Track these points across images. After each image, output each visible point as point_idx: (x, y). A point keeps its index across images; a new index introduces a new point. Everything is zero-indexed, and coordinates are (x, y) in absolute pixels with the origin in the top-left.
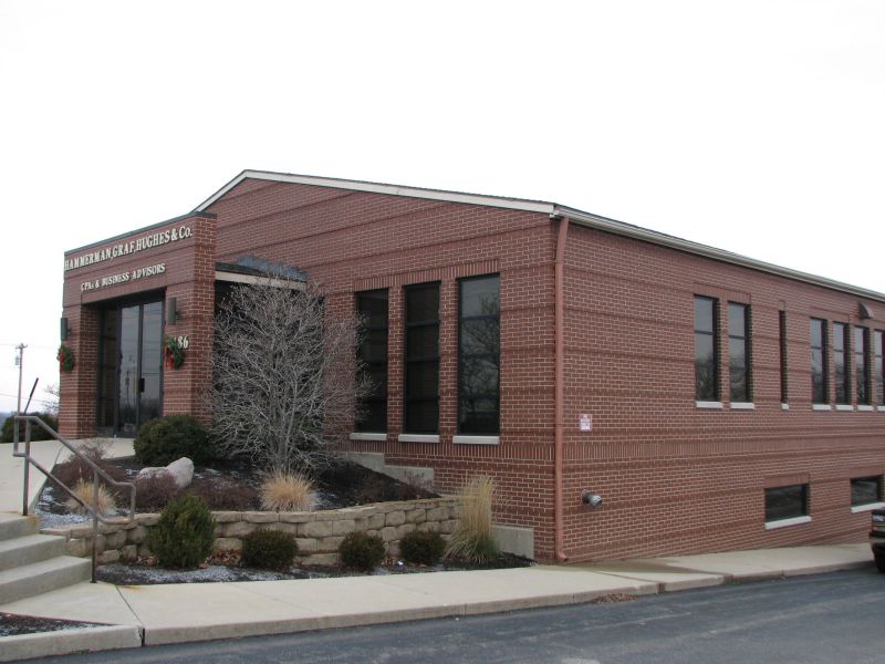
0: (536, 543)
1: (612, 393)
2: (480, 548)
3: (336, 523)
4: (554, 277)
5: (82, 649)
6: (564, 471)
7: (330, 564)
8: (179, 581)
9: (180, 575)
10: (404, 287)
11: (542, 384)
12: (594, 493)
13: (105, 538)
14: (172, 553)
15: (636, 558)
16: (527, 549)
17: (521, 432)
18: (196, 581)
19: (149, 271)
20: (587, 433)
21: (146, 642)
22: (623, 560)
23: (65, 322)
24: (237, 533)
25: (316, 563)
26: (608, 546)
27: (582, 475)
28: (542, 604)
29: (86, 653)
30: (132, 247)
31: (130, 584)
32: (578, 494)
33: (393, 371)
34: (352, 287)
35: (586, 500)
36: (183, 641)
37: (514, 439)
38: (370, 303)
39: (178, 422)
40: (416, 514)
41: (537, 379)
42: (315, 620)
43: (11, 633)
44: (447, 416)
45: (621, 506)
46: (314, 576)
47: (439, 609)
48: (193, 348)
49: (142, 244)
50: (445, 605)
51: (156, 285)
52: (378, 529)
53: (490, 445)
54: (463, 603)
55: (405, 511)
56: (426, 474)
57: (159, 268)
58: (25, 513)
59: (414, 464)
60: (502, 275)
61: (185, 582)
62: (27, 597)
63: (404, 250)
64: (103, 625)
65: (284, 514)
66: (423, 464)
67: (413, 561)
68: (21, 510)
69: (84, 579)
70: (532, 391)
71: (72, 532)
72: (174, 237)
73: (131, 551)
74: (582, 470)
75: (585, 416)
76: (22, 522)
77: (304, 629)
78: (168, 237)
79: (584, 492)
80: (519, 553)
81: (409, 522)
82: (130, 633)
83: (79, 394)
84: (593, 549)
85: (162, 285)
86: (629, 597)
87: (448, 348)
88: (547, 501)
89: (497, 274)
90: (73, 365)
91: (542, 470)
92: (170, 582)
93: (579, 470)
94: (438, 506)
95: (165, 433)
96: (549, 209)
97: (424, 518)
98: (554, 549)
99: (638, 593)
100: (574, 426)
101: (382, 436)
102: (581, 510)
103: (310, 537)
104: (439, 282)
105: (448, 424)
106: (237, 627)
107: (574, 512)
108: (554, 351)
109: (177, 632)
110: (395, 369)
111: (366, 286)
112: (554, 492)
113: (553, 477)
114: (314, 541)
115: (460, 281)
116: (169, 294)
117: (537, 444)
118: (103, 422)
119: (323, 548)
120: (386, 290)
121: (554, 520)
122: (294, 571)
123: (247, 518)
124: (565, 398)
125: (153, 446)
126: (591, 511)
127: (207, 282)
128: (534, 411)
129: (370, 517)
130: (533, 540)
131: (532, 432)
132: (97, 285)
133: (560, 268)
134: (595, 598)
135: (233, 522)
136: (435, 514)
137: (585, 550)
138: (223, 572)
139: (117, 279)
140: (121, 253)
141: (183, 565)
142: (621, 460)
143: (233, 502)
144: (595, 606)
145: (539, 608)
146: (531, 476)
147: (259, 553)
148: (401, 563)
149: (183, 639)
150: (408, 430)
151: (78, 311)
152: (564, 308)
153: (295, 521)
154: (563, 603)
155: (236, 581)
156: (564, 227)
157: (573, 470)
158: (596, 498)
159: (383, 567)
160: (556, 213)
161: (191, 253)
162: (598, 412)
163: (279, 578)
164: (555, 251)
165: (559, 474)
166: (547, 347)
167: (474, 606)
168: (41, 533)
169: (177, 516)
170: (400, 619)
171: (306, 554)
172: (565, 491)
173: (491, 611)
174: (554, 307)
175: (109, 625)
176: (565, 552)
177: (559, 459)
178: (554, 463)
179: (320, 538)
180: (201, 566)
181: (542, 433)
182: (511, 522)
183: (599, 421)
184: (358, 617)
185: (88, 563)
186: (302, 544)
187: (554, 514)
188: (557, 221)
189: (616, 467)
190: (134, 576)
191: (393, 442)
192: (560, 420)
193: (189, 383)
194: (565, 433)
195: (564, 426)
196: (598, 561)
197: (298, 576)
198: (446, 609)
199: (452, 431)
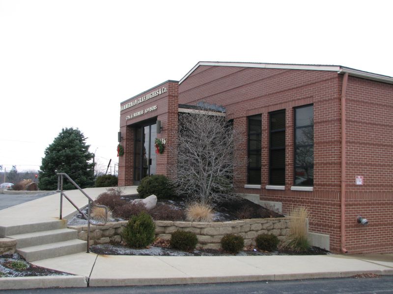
0: (331, 242)
1: (375, 165)
2: (299, 244)
3: (221, 229)
4: (341, 104)
5: (55, 286)
6: (346, 205)
7: (217, 249)
8: (132, 254)
9: (134, 251)
10: (269, 113)
11: (334, 160)
12: (364, 218)
13: (101, 232)
14: (131, 239)
15: (390, 253)
16: (327, 246)
17: (324, 185)
18: (142, 254)
19: (151, 109)
20: (360, 186)
21: (90, 285)
22: (382, 254)
23: (120, 134)
24: (171, 232)
25: (210, 248)
26: (372, 246)
27: (357, 208)
28: (322, 277)
29: (57, 288)
30: (144, 98)
31: (106, 254)
32: (354, 218)
33: (263, 155)
34: (244, 114)
35: (359, 221)
36: (110, 285)
37: (320, 188)
38: (253, 121)
39: (157, 178)
40: (267, 225)
41: (332, 157)
42: (185, 279)
43: (26, 275)
44: (288, 176)
45: (381, 225)
46: (205, 255)
47: (258, 277)
48: (168, 144)
49: (149, 96)
50: (263, 275)
51: (153, 115)
52: (246, 232)
53: (309, 191)
54: (273, 274)
55: (262, 224)
56: (277, 206)
57: (154, 107)
58: (61, 218)
59: (273, 200)
60: (314, 104)
61: (135, 255)
62: (50, 258)
63: (269, 95)
64: (71, 274)
65: (195, 223)
66: (277, 200)
67: (262, 249)
68: (59, 216)
69: (83, 251)
70: (329, 164)
71: (83, 228)
72: (160, 93)
73: (117, 238)
74: (357, 205)
75: (359, 177)
76: (57, 222)
77: (178, 283)
78: (157, 92)
79: (358, 217)
80: (322, 247)
81: (263, 229)
82: (82, 280)
83: (126, 166)
84: (363, 247)
85: (156, 115)
86: (376, 276)
87: (289, 142)
88: (337, 221)
89: (312, 105)
90: (123, 153)
91: (334, 205)
92: (127, 254)
93: (355, 205)
94: (280, 222)
95: (150, 183)
96: (337, 69)
97: (272, 227)
98: (340, 246)
99: (383, 274)
100: (352, 182)
101: (258, 186)
102: (356, 226)
103: (207, 235)
104: (285, 109)
105: (289, 181)
106: (140, 280)
107: (352, 227)
108: (341, 143)
109: (107, 281)
110: (265, 153)
111: (251, 114)
112: (340, 216)
113: (340, 209)
114: (210, 237)
115: (295, 109)
116: (158, 119)
117: (332, 191)
118: (137, 179)
119: (214, 241)
120: (260, 115)
121: (340, 231)
122: (195, 252)
123: (176, 225)
124: (346, 167)
125: (144, 189)
126: (362, 227)
127: (174, 113)
128: (330, 174)
129: (241, 226)
130: (329, 241)
131: (329, 185)
132: (132, 117)
133: (343, 100)
134: (354, 275)
135: (169, 226)
136: (278, 225)
137: (359, 247)
138: (158, 250)
139: (139, 113)
140: (140, 101)
141: (137, 246)
142: (380, 200)
143: (172, 217)
144: (353, 279)
145: (319, 278)
146: (328, 208)
147: (177, 242)
148: (255, 250)
149: (110, 284)
150: (271, 183)
151: (125, 129)
152: (346, 120)
153: (200, 227)
154: (335, 276)
155: (163, 255)
156: (346, 78)
157: (352, 205)
158: (364, 220)
159: (245, 251)
160: (341, 70)
161: (166, 100)
162: (367, 175)
163: (186, 255)
164: (341, 91)
165: (343, 207)
166: (337, 141)
167: (279, 276)
168: (68, 228)
169: (135, 222)
170: (235, 281)
171: (204, 243)
172: (346, 216)
173: (290, 279)
174: (340, 120)
175: (74, 275)
176: (346, 248)
177: (343, 199)
178: (340, 201)
179: (212, 236)
180: (147, 247)
181: (334, 185)
182: (318, 231)
183: (367, 180)
184: (210, 278)
185: (85, 244)
186: (201, 238)
187: (340, 227)
188: (342, 75)
189: (379, 204)
190: (111, 251)
191: (263, 189)
192: (344, 178)
193: (166, 160)
194: (347, 185)
195: (347, 182)
196: (367, 253)
197: (196, 255)
198: (263, 276)
199: (291, 183)
